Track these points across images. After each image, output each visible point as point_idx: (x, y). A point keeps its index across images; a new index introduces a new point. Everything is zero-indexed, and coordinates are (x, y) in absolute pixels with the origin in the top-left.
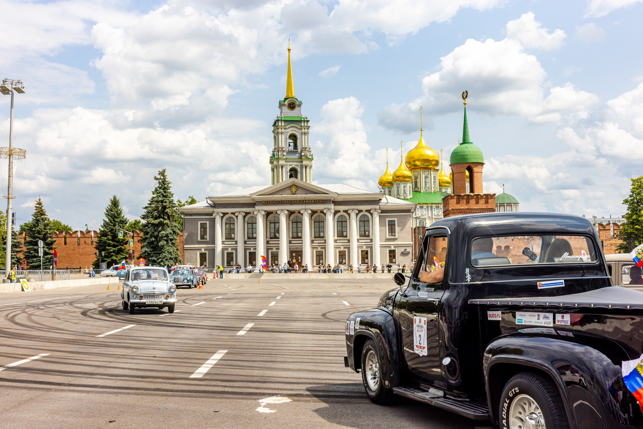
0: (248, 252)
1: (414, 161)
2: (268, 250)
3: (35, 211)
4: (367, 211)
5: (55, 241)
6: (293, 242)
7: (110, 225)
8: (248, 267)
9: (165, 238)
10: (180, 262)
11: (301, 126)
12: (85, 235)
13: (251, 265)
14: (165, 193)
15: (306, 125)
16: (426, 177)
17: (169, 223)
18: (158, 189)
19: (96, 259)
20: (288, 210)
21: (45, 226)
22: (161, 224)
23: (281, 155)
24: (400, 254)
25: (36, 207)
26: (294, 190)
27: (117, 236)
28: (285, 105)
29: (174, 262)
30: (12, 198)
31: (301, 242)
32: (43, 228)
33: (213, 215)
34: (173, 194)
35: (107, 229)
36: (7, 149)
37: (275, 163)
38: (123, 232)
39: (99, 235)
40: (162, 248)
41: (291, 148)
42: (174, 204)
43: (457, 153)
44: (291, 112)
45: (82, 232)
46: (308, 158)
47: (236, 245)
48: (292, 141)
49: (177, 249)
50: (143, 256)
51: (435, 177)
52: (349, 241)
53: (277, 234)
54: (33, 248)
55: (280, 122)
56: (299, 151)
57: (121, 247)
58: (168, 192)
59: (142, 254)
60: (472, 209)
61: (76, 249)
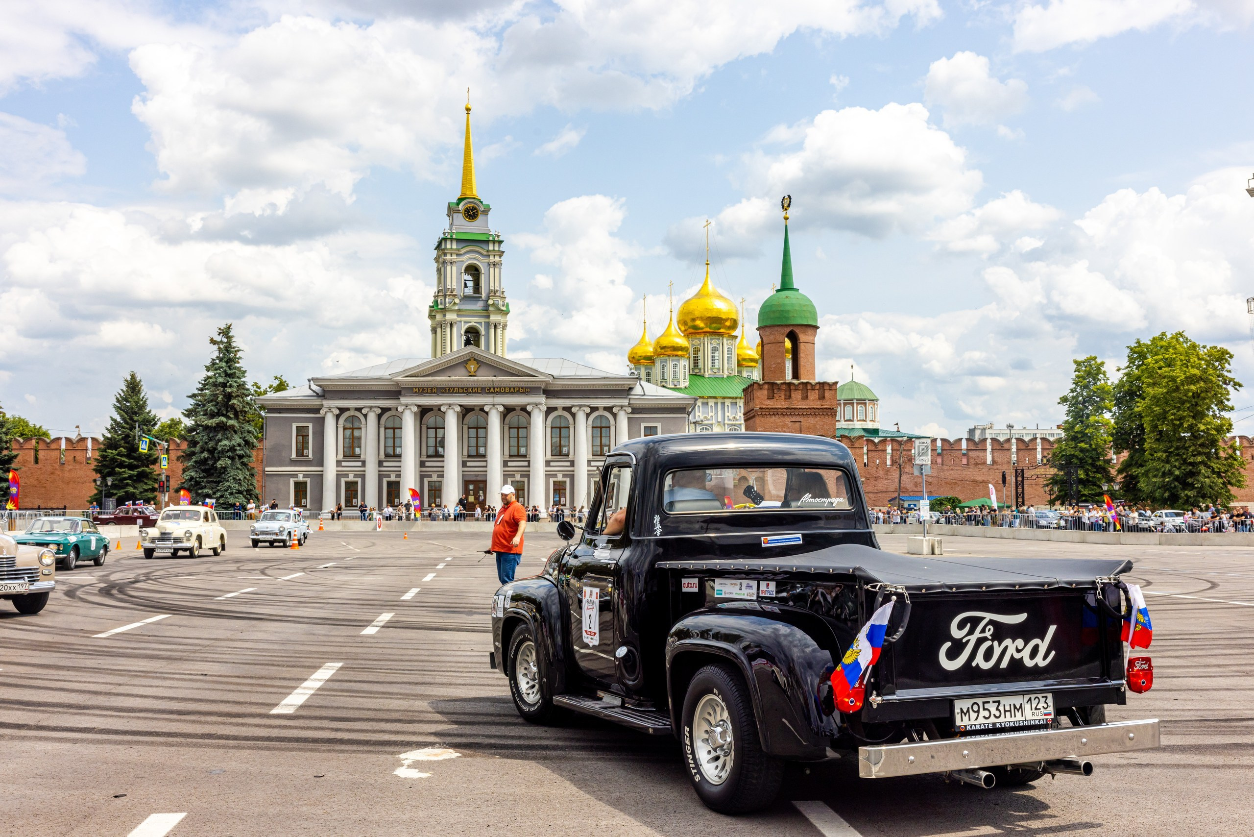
0: (385, 481)
1: (694, 320)
2: (422, 478)
4: (606, 409)
5: (16, 456)
6: (469, 464)
7: (123, 427)
8: (386, 509)
9: (229, 454)
10: (257, 498)
11: (488, 251)
12: (75, 445)
14: (230, 369)
15: (496, 248)
16: (714, 350)
17: (236, 425)
18: (217, 361)
19: (96, 492)
20: (460, 406)
22: (222, 428)
23: (450, 303)
26: (472, 367)
27: (137, 449)
28: (458, 211)
29: (246, 498)
31: (484, 464)
33: (321, 411)
34: (245, 372)
35: (118, 436)
37: (439, 317)
38: (148, 440)
39: (102, 447)
40: (224, 473)
41: (469, 291)
42: (248, 390)
43: (771, 306)
44: (469, 223)
45: (68, 440)
46: (499, 309)
47: (362, 469)
48: (470, 278)
49: (252, 475)
50: (186, 485)
51: (730, 350)
52: (572, 463)
53: (440, 450)
55: (448, 243)
56: (483, 297)
57: (143, 470)
58: (235, 368)
59: (184, 483)
60: (795, 409)
61: (57, 472)
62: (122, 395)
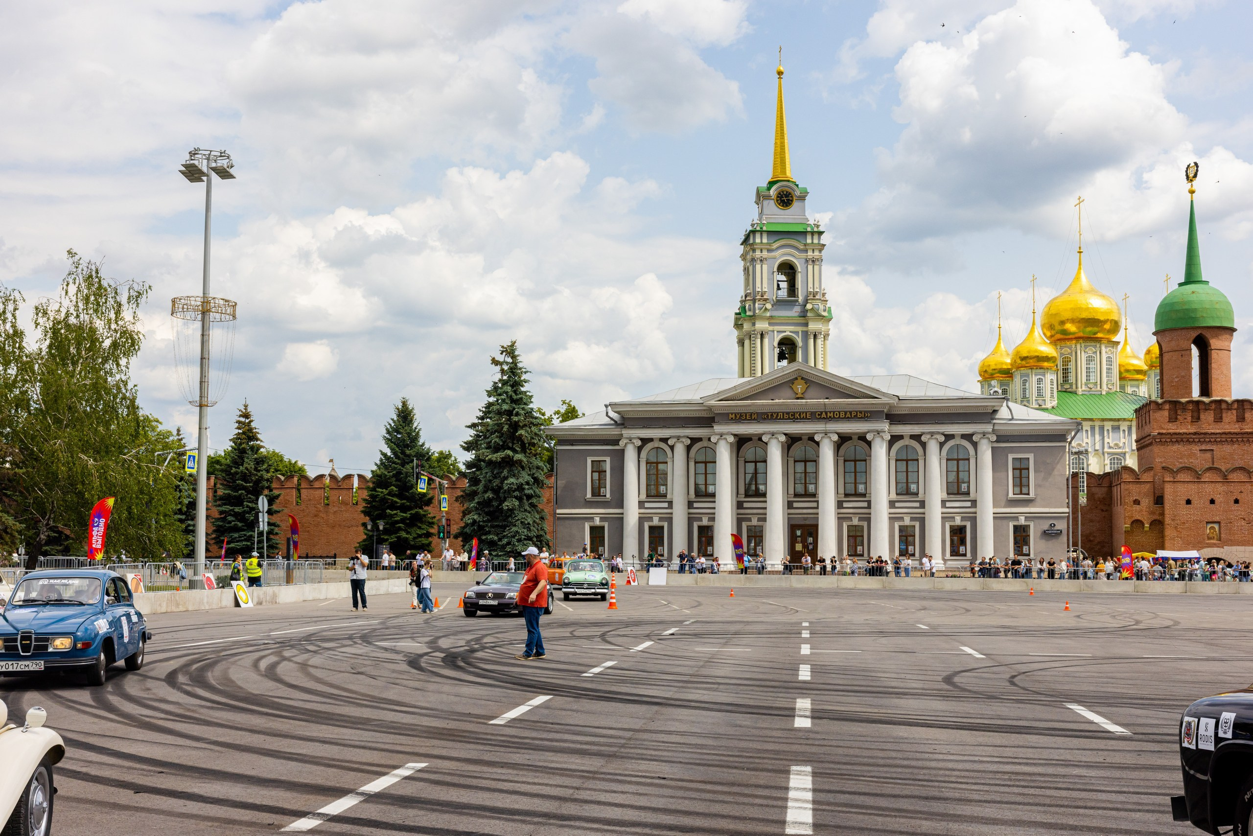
0: (696, 525)
1: (1063, 323)
2: (739, 521)
3: (237, 431)
4: (964, 437)
5: (278, 496)
6: (795, 505)
7: (394, 463)
8: (697, 561)
9: (517, 493)
10: (548, 545)
11: (805, 245)
12: (341, 484)
13: (704, 556)
14: (516, 394)
15: (816, 241)
16: (1089, 360)
17: (525, 460)
18: (500, 385)
19: (365, 537)
20: (785, 434)
21: (258, 463)
22: (508, 462)
23: (760, 309)
24: (1039, 534)
25: (239, 422)
26: (800, 388)
27: (412, 487)
28: (768, 197)
30: (207, 406)
31: (814, 505)
32: (253, 467)
33: (620, 443)
34: (532, 396)
35: (389, 472)
36: (198, 299)
37: (747, 326)
38: (426, 478)
39: (371, 485)
40: (510, 516)
41: (783, 293)
42: (536, 418)
43: (1173, 304)
44: (782, 212)
45: (332, 477)
46: (820, 315)
47: (669, 511)
48: (783, 278)
49: (542, 518)
50: (467, 530)
51: (1109, 360)
52: (923, 504)
53: (762, 487)
54: (232, 510)
55: (758, 235)
56: (800, 300)
57: (417, 512)
58: (522, 393)
59: (464, 528)
60: (1205, 434)
61: (321, 514)
62: (393, 425)
